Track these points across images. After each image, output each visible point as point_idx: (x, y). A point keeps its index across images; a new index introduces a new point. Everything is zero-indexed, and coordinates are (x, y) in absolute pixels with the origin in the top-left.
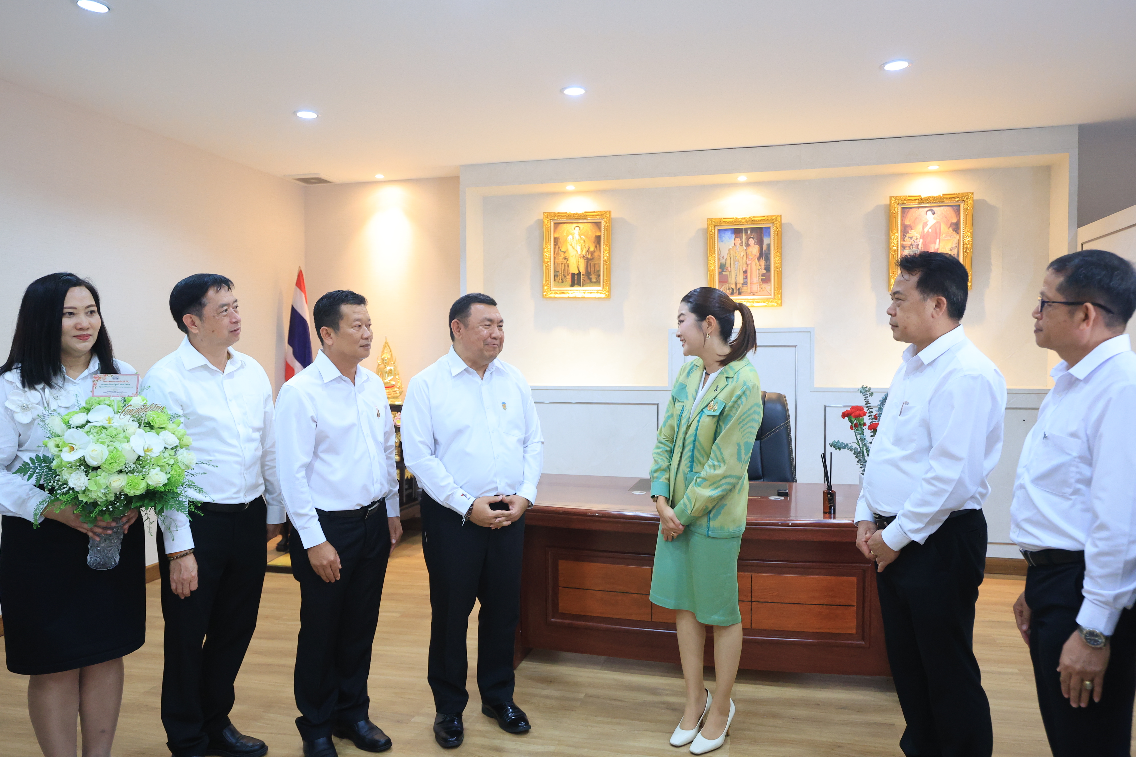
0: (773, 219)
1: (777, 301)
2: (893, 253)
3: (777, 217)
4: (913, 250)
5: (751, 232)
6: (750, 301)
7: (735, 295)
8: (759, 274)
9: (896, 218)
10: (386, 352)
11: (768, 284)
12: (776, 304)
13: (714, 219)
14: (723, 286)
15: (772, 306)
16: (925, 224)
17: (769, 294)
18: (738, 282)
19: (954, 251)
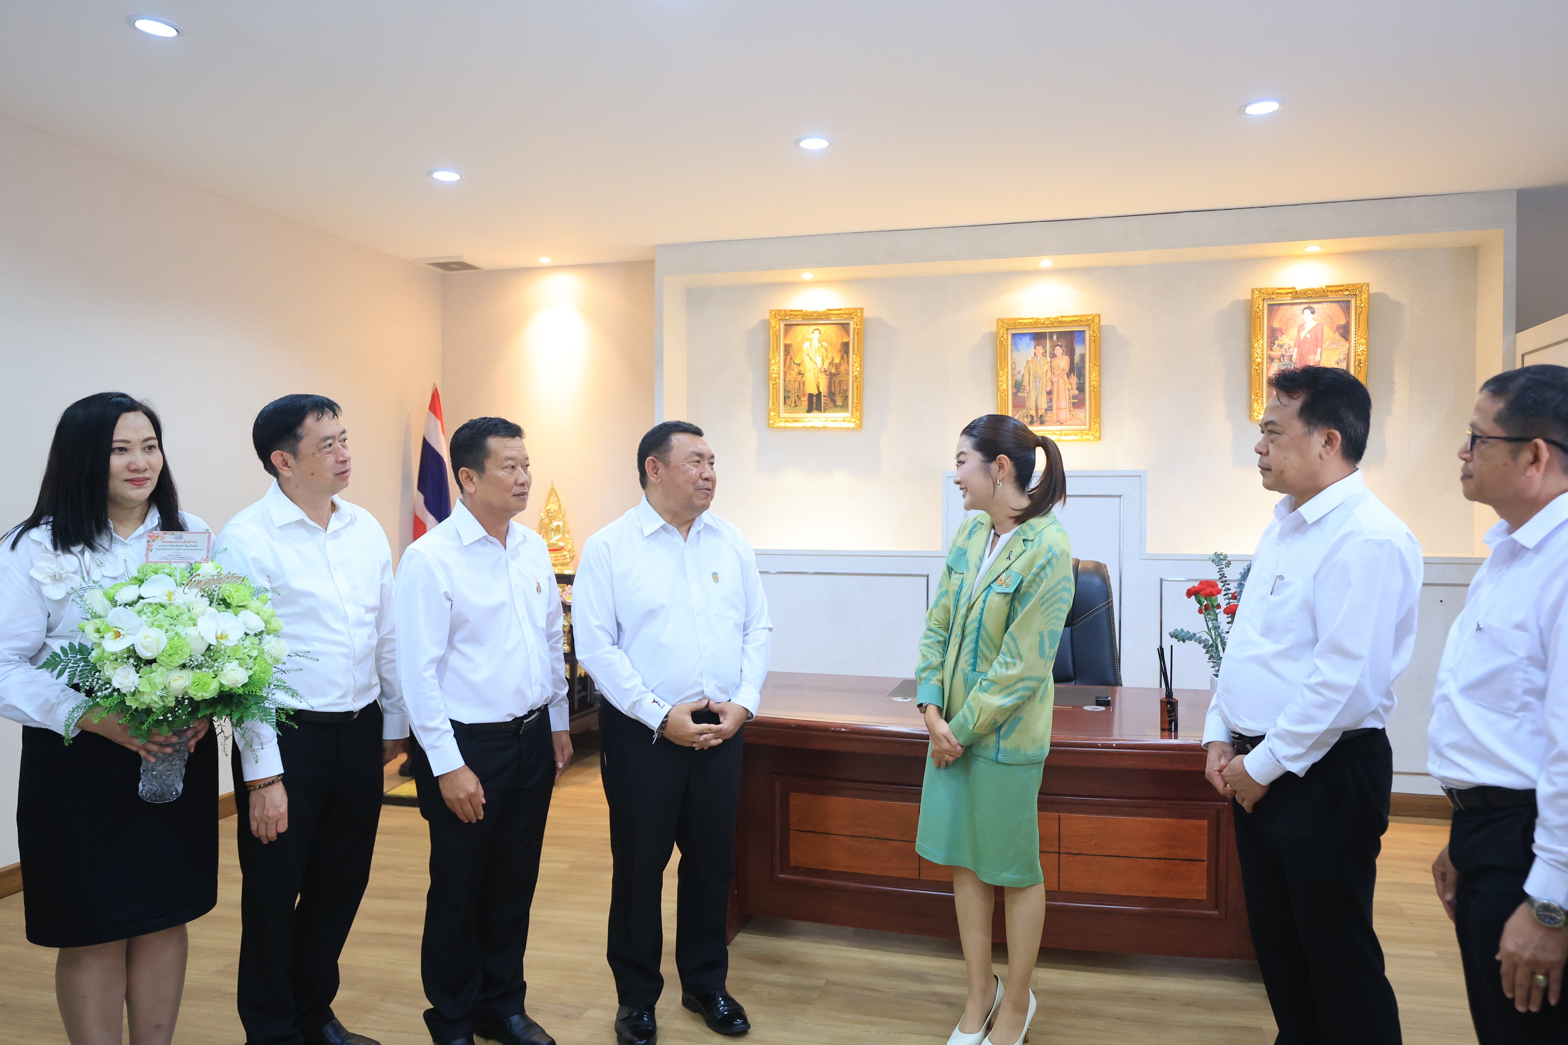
0: (1089, 320)
1: (1094, 432)
2: (1257, 368)
3: (1094, 318)
4: (1284, 363)
5: (1057, 338)
6: (1057, 433)
7: (1035, 424)
8: (1069, 395)
9: (1260, 318)
10: (552, 501)
11: (1081, 410)
12: (1092, 438)
13: (1006, 319)
14: (1018, 411)
15: (1087, 440)
16: (1301, 328)
17: (1082, 424)
18: (1039, 406)
19: (1342, 364)
